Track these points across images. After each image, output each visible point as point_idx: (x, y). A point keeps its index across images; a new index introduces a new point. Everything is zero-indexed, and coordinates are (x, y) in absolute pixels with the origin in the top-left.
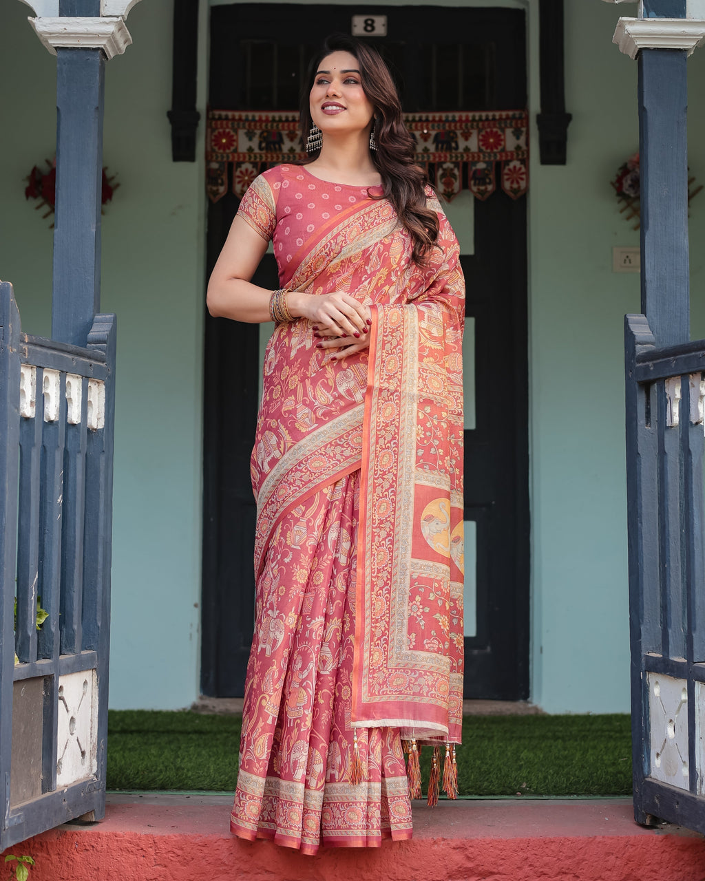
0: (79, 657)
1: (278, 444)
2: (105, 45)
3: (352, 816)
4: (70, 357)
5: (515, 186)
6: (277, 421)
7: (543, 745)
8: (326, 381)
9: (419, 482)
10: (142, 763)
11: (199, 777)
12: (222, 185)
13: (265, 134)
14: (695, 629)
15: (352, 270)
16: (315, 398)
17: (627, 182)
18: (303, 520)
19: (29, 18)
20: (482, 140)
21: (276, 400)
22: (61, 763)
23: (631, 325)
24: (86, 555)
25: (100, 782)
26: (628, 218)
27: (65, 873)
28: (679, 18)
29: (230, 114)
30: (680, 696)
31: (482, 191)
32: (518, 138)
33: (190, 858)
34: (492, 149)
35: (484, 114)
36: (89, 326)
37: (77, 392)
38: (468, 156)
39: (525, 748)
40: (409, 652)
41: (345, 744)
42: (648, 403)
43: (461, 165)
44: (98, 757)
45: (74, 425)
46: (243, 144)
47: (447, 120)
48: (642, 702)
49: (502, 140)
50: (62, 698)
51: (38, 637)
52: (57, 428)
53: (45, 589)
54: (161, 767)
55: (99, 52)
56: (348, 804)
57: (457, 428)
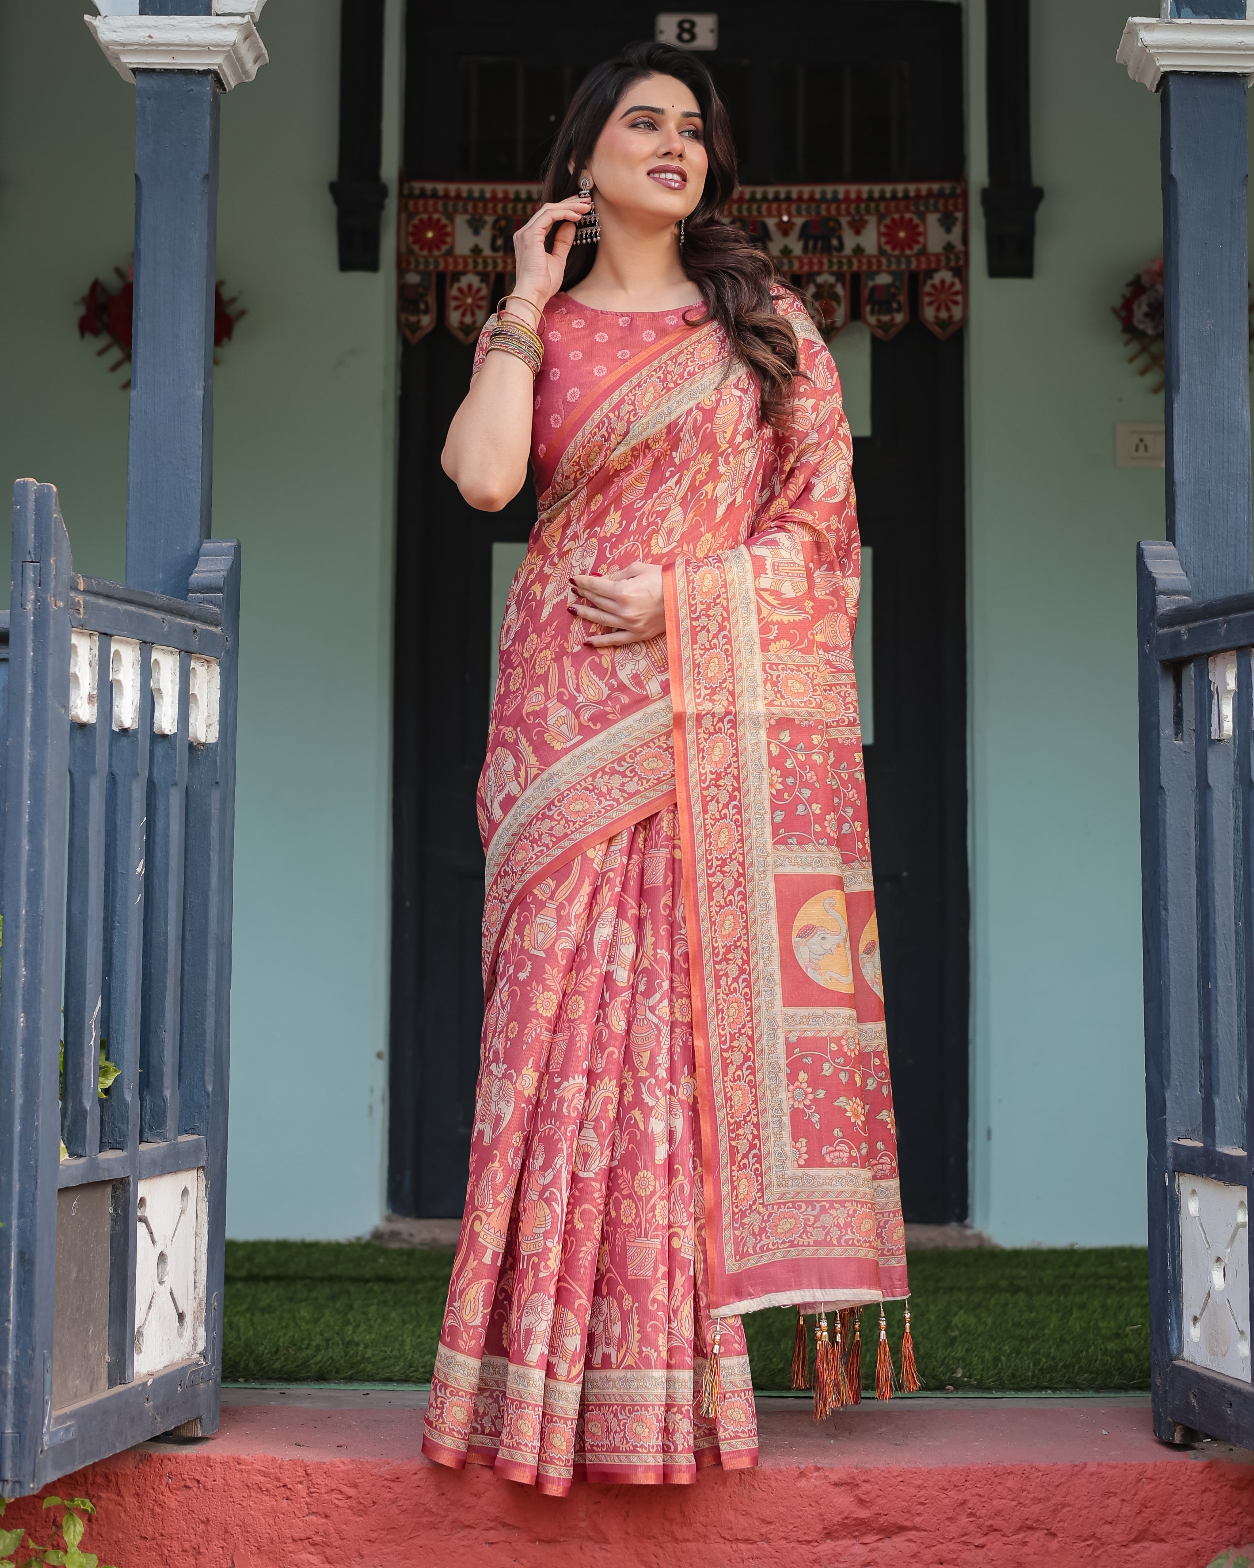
0: (175, 1146)
1: (517, 770)
2: (220, 66)
3: (638, 1430)
4: (158, 616)
5: (944, 315)
6: (515, 729)
7: (993, 1302)
8: (597, 659)
9: (781, 871)
10: (285, 1334)
11: (385, 1358)
12: (426, 312)
13: (503, 223)
15: (649, 461)
16: (578, 690)
17: (1141, 309)
18: (552, 906)
19: (87, 17)
20: (884, 234)
21: (514, 692)
22: (140, 1333)
23: (1148, 561)
24: (186, 967)
25: (210, 1367)
26: (1143, 372)
27: (150, 1529)
28: (1233, 18)
29: (440, 187)
30: (1236, 1217)
31: (886, 323)
32: (948, 230)
33: (368, 1503)
34: (902, 250)
35: (888, 189)
36: (192, 562)
37: (170, 678)
38: (860, 261)
39: (961, 1308)
40: (799, 1172)
41: (628, 1301)
42: (1178, 699)
43: (848, 277)
44: (207, 1323)
45: (165, 736)
46: (463, 240)
47: (823, 199)
48: (1168, 1226)
49: (919, 234)
50: (143, 1220)
51: (102, 1111)
52: (135, 743)
53: (114, 1025)
54: (318, 1340)
55: (210, 77)
56: (632, 1408)
57: (851, 748)
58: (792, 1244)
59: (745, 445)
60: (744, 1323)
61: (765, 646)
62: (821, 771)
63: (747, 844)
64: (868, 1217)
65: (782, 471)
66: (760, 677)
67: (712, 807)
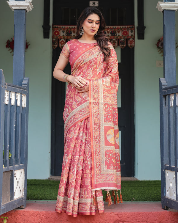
0: (20, 166)
1: (68, 111)
3: (87, 207)
4: (17, 88)
5: (131, 45)
6: (68, 105)
7: (138, 188)
8: (80, 95)
9: (105, 126)
10: (36, 193)
11: (50, 196)
12: (56, 44)
13: (67, 32)
14: (177, 158)
15: (87, 65)
16: (77, 99)
17: (160, 44)
18: (73, 131)
19: (7, 2)
20: (123, 33)
21: (68, 100)
22: (15, 193)
23: (161, 81)
25: (25, 198)
26: (160, 53)
27: (16, 221)
28: (173, 2)
29: (58, 26)
30: (173, 176)
31: (123, 46)
32: (132, 33)
33: (48, 217)
34: (125, 35)
35: (123, 27)
36: (22, 81)
37: (19, 97)
38: (119, 37)
39: (134, 189)
40: (106, 170)
42: (165, 101)
43: (117, 39)
44: (24, 191)
45: (18, 106)
46: (62, 34)
47: (114, 28)
48: (164, 177)
49: (128, 33)
50: (15, 176)
51: (9, 161)
52: (14, 107)
53: (11, 148)
54: (40, 194)
55: (25, 10)
56: (86, 204)
57: (116, 109)
58: (104, 180)
59: (101, 64)
60: (102, 191)
61: (104, 93)
62: (111, 111)
63: (100, 121)
64: (115, 177)
65: (107, 68)
66: (103, 97)
67: (95, 116)
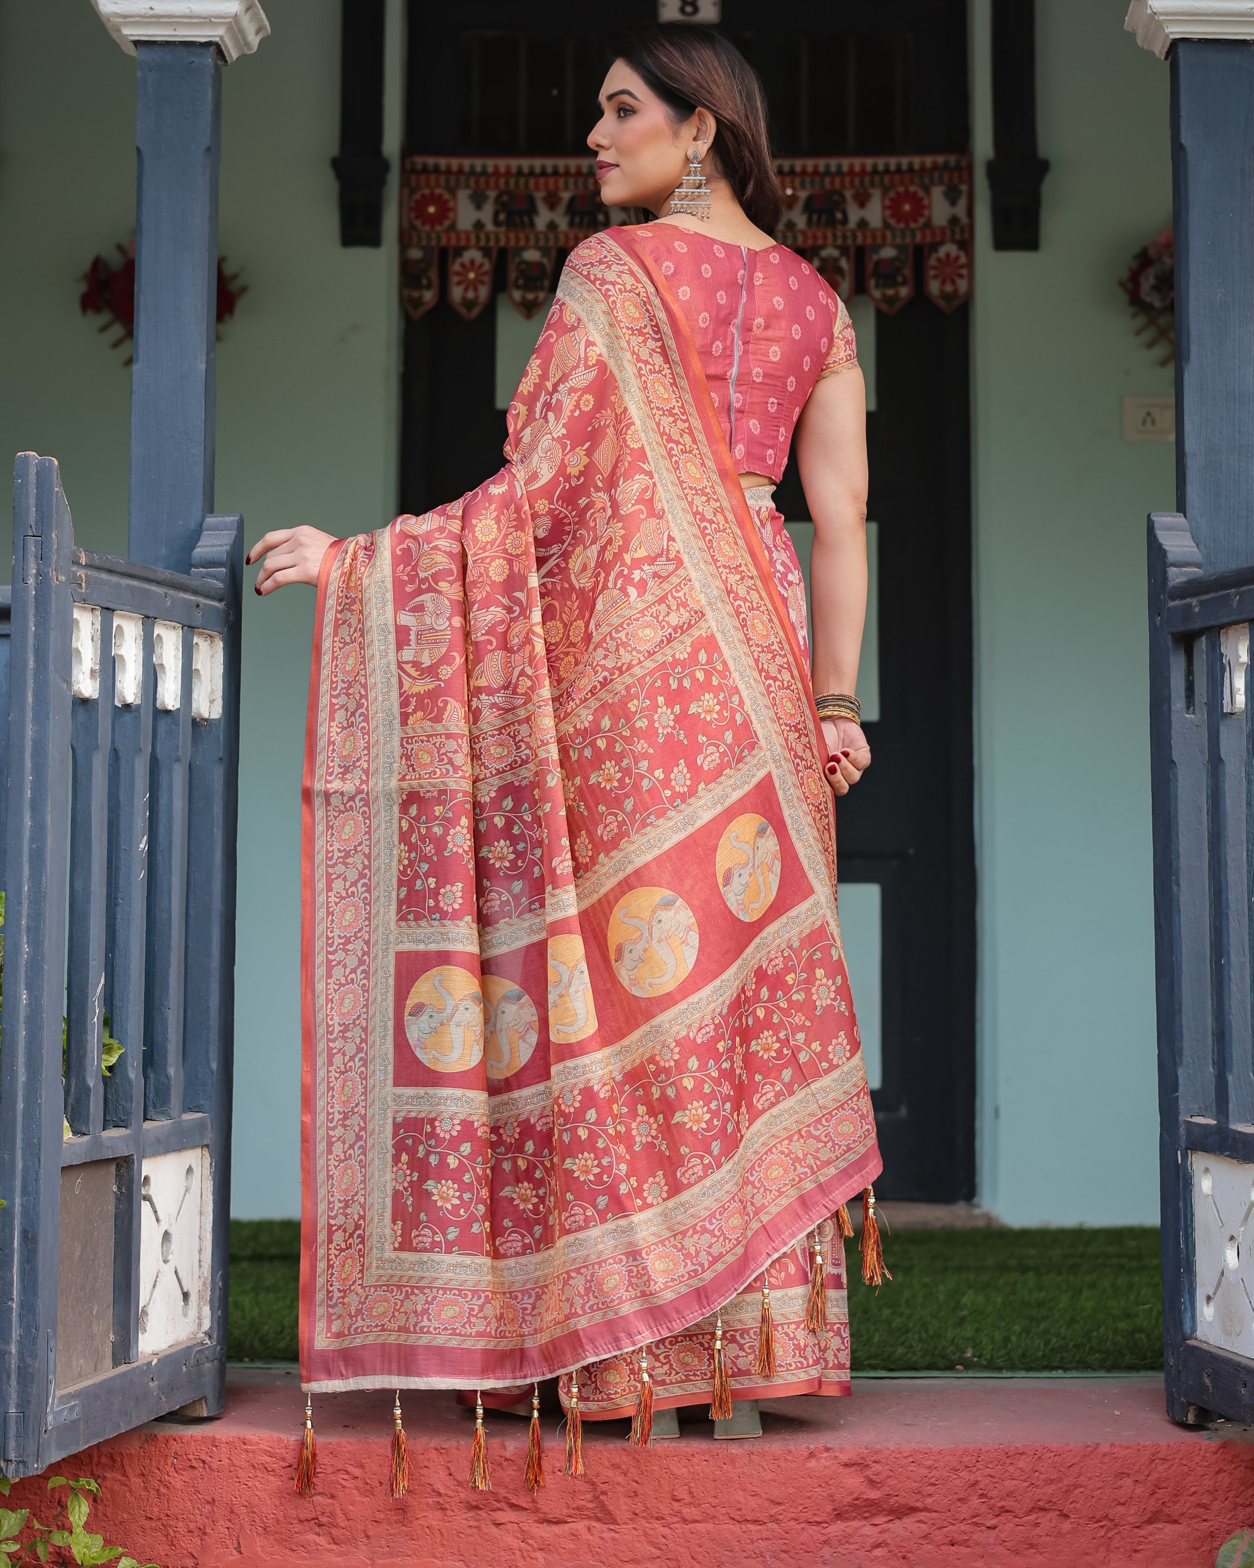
0: (179, 1124)
2: (221, 38)
4: (160, 590)
5: (949, 288)
7: (1002, 1281)
9: (401, 948)
12: (428, 287)
13: (505, 198)
17: (1148, 281)
20: (889, 208)
22: (146, 1314)
23: (1158, 533)
24: (190, 944)
25: (215, 1346)
26: (1150, 345)
27: (155, 1510)
29: (443, 162)
30: (1249, 1194)
31: (890, 297)
32: (953, 203)
33: (375, 1483)
34: (907, 224)
35: (893, 162)
36: (195, 536)
37: (173, 653)
38: (864, 235)
42: (1190, 672)
43: (852, 251)
44: (212, 1302)
45: (168, 712)
46: (466, 215)
47: (827, 172)
48: (1181, 1204)
49: (924, 207)
50: (148, 1198)
51: (105, 1089)
52: (137, 718)
53: (117, 1002)
55: (212, 49)
58: (382, 1329)
61: (404, 722)
63: (373, 922)
66: (396, 752)
67: (338, 885)
